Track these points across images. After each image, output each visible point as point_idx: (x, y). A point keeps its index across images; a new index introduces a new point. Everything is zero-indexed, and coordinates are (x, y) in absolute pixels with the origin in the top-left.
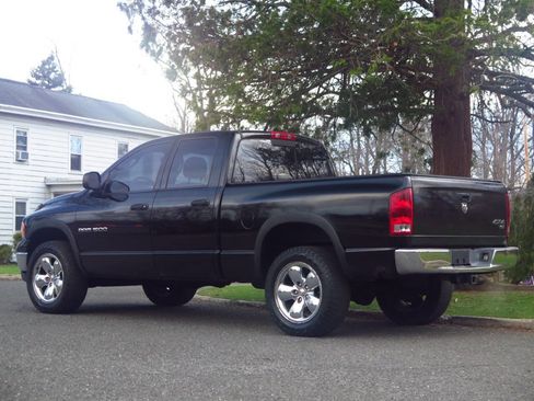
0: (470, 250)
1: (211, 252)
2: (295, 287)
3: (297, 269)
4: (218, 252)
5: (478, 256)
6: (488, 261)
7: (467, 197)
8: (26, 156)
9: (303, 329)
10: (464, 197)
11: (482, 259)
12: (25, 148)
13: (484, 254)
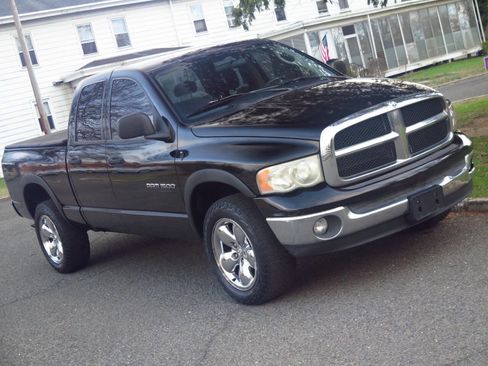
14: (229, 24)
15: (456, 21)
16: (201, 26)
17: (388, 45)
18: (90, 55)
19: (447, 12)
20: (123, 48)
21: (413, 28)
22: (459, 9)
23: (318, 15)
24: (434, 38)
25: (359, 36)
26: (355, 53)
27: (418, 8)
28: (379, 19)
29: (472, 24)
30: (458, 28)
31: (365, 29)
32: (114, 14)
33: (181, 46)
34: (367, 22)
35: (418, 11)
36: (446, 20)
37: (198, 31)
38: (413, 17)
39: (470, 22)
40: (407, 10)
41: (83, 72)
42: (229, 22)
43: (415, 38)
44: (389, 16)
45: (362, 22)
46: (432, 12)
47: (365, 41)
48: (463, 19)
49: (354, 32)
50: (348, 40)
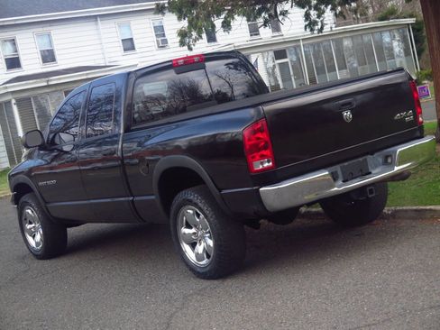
0: (369, 158)
1: (127, 199)
2: (193, 230)
3: (191, 212)
4: (131, 198)
5: (380, 160)
6: (392, 165)
7: (350, 103)
8: (165, 41)
9: (206, 273)
10: (344, 105)
11: (385, 162)
12: (164, 35)
13: (387, 157)
14: (158, 44)
15: (391, 49)
16: (129, 45)
17: (321, 71)
18: (13, 71)
19: (382, 40)
20: (48, 65)
21: (346, 54)
22: (394, 36)
23: (249, 38)
24: (367, 66)
25: (291, 61)
26: (286, 78)
27: (352, 34)
28: (312, 44)
29: (407, 53)
30: (392, 56)
31: (297, 54)
32: (39, 30)
33: (108, 64)
34: (300, 46)
35: (352, 37)
36: (380, 47)
37: (125, 50)
38: (347, 43)
39: (405, 50)
40: (341, 36)
41: (6, 88)
42: (157, 41)
43: (348, 65)
44: (321, 42)
45: (295, 48)
46: (366, 39)
47: (297, 66)
48: (397, 47)
49: (286, 57)
50: (280, 64)
